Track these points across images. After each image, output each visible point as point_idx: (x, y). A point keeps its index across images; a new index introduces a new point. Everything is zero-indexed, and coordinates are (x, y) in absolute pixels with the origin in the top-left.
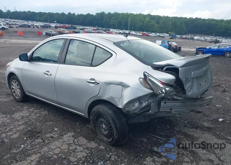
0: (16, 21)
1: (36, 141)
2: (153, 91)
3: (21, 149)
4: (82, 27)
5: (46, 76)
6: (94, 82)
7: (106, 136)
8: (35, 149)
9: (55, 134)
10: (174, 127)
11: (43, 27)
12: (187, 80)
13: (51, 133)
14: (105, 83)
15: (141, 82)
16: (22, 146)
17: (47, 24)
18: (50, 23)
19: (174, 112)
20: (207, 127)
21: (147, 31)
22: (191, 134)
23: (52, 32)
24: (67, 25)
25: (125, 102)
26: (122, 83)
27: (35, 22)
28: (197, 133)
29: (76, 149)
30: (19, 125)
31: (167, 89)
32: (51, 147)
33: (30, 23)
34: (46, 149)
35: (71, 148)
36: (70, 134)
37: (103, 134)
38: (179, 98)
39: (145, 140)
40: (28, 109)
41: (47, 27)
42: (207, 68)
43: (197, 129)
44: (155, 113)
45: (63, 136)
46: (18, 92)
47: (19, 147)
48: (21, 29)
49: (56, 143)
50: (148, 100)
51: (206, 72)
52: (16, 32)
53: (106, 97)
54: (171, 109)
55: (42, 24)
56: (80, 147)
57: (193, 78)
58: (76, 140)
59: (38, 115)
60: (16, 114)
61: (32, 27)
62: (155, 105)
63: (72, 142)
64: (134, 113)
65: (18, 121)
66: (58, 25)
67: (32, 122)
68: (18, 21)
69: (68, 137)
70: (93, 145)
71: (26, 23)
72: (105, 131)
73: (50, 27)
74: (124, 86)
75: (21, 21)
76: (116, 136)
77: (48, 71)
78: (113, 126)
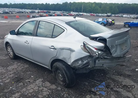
0: (15, 9)
1: (19, 84)
2: (90, 54)
3: (10, 89)
4: (54, 12)
5: (26, 44)
6: (53, 48)
7: (62, 81)
8: (18, 89)
9: (31, 80)
10: (106, 75)
11: (31, 12)
12: (112, 46)
13: (29, 79)
14: (60, 48)
15: (82, 48)
16: (11, 87)
17: (33, 10)
18: (35, 10)
19: (105, 67)
20: (128, 75)
21: (93, 13)
22: (117, 79)
23: (35, 15)
24: (45, 11)
25: (72, 61)
26: (70, 48)
27: (26, 10)
28: (120, 79)
29: (43, 89)
30: (10, 74)
31: (99, 52)
32: (28, 88)
33: (23, 10)
34: (24, 89)
35: (40, 89)
36: (40, 80)
37: (60, 80)
38: (108, 57)
39: (87, 84)
40: (17, 64)
41: (33, 13)
42: (127, 38)
43: (121, 76)
44: (93, 67)
45: (36, 81)
46: (11, 53)
47: (8, 88)
48: (18, 14)
49: (31, 85)
50: (87, 59)
51: (126, 41)
52: (15, 16)
53: (61, 58)
54: (103, 65)
55: (30, 11)
56: (46, 88)
57: (117, 45)
58: (43, 84)
59: (22, 67)
60: (9, 67)
61: (24, 12)
62: (93, 62)
63: (41, 85)
64: (78, 68)
65: (10, 71)
66: (40, 11)
67: (19, 72)
68: (16, 9)
69: (39, 82)
70: (54, 87)
71: (21, 10)
72: (61, 78)
73: (35, 12)
74: (72, 51)
75: (18, 9)
76: (67, 82)
77: (27, 41)
78: (66, 76)
